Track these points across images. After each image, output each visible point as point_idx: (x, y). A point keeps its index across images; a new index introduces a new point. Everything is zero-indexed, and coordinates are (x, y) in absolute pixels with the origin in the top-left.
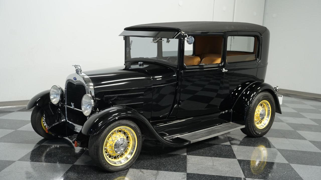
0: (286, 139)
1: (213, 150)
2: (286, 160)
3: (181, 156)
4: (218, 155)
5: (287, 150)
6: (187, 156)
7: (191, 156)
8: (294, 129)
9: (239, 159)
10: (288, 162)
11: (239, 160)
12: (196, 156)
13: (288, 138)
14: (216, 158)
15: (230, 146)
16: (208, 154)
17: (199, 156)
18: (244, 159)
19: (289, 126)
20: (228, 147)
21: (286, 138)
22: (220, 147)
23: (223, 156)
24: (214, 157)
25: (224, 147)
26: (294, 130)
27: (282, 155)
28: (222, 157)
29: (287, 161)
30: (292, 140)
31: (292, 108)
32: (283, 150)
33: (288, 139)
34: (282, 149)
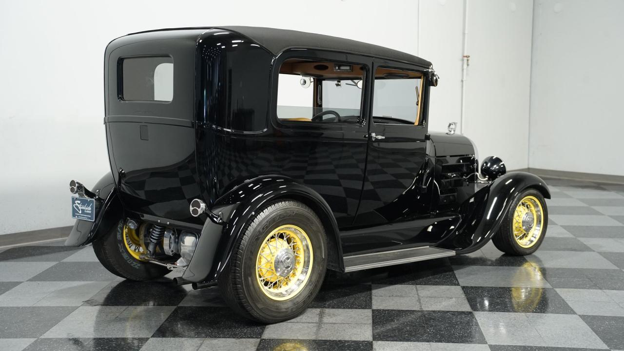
0: (600, 291)
1: (432, 326)
2: (603, 342)
3: (361, 345)
4: (443, 337)
5: (604, 318)
6: (374, 342)
7: (383, 342)
8: (618, 266)
9: (493, 343)
10: (608, 346)
11: (494, 346)
12: (395, 342)
13: (605, 289)
14: (440, 343)
15: (470, 313)
16: (422, 335)
17: (402, 342)
18: (505, 344)
19: (605, 259)
20: (465, 317)
21: (601, 289)
22: (449, 318)
23: (456, 338)
24: (436, 342)
25: (457, 317)
26: (618, 269)
27: (592, 329)
28: (453, 342)
29: (604, 344)
30: (615, 291)
31: (611, 217)
32: (594, 317)
33: (605, 291)
34: (591, 314)
